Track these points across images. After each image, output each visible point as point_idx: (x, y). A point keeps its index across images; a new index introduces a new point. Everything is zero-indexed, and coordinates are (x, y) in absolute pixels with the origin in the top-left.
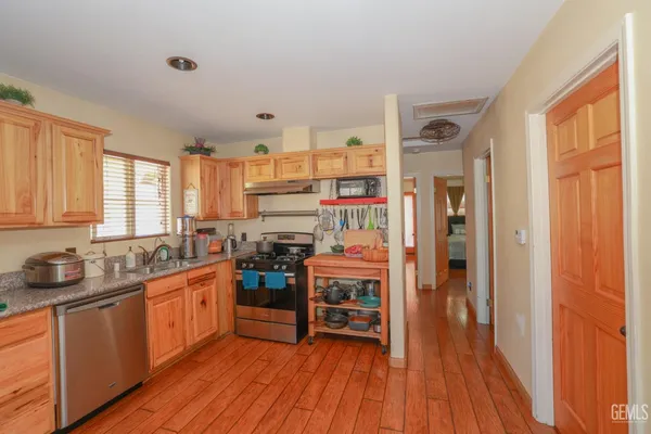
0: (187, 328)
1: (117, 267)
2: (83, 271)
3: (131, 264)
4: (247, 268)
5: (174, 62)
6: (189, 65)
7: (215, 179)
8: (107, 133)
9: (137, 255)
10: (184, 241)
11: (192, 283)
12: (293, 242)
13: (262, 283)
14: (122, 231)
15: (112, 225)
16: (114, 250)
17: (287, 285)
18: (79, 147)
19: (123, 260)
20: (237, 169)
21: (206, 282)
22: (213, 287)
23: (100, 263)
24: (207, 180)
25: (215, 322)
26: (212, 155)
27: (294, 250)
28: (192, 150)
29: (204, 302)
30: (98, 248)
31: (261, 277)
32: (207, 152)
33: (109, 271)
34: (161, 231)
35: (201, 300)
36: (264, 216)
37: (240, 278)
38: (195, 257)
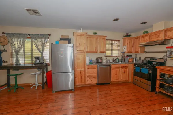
0: (120, 77)
1: (108, 61)
2: (102, 61)
3: (111, 61)
4: (137, 66)
5: (115, 20)
6: (118, 20)
7: (131, 43)
8: (106, 36)
9: (112, 60)
10: (122, 58)
11: (122, 67)
12: (156, 61)
13: (140, 71)
14: (110, 55)
15: (108, 53)
16: (108, 58)
17: (149, 73)
18: (102, 40)
19: (109, 60)
20: (138, 39)
21: (126, 68)
22: (127, 69)
23: (105, 60)
24: (129, 43)
25: (127, 78)
26: (131, 37)
27: (155, 63)
28: (125, 36)
29: (124, 72)
30: (106, 57)
31: (141, 69)
32: (130, 36)
33: (107, 62)
34: (118, 55)
35: (124, 71)
36: (146, 53)
37: (135, 69)
38: (124, 62)
